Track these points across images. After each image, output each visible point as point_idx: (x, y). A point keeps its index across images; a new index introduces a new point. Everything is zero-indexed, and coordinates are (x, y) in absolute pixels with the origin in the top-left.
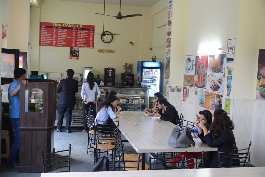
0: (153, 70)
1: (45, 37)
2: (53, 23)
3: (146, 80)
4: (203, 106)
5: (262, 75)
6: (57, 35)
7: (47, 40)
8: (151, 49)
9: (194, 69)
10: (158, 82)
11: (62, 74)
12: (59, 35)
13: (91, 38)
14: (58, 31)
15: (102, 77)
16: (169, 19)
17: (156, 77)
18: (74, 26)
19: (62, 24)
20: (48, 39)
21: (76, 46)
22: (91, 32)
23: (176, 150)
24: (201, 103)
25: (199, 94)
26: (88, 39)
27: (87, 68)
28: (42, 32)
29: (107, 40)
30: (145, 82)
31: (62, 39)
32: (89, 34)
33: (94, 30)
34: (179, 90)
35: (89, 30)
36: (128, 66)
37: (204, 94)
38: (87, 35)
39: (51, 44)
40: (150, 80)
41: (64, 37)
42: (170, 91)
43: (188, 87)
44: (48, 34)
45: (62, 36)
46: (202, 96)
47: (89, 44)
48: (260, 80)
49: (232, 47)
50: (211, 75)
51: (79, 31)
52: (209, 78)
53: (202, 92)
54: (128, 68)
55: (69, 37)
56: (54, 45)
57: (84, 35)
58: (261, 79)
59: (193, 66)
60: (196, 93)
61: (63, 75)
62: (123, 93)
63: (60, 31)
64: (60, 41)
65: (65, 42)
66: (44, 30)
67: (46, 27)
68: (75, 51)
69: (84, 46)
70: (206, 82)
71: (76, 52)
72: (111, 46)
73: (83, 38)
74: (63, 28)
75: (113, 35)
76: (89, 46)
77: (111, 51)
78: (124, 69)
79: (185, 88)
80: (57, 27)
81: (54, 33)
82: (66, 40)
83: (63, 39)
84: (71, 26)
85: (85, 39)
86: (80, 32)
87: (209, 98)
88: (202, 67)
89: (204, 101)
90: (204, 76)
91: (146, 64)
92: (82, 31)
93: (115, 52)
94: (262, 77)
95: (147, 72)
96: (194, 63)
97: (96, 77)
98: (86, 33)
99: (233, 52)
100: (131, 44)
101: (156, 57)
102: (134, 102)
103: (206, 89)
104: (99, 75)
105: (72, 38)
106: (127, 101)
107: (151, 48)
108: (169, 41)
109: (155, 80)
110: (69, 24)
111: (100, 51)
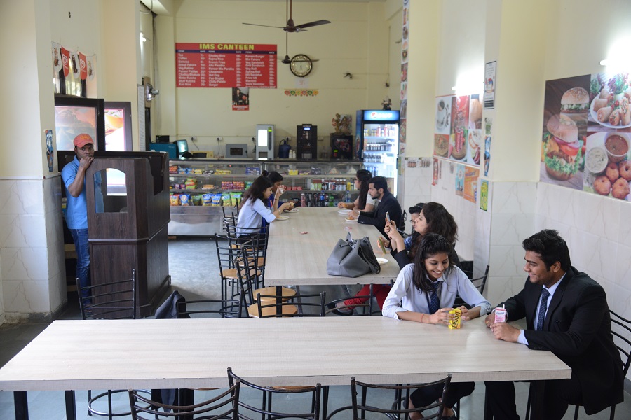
0: (386, 125)
1: (185, 70)
2: (198, 45)
3: (372, 145)
4: (461, 195)
5: (550, 133)
6: (207, 67)
7: (189, 76)
8: (387, 85)
9: (449, 122)
10: (394, 149)
11: (220, 138)
12: (212, 65)
13: (271, 69)
14: (209, 59)
15: (294, 143)
16: (405, 26)
17: (392, 140)
18: (238, 47)
19: (216, 45)
20: (191, 75)
21: (243, 84)
22: (271, 56)
23: (339, 281)
24: (459, 188)
25: (456, 170)
26: (265, 72)
27: (261, 126)
28: (179, 61)
29: (301, 72)
30: (370, 150)
31: (217, 74)
32: (266, 61)
33: (276, 53)
34: (426, 164)
35: (266, 53)
36: (341, 119)
37: (464, 171)
38: (263, 63)
39: (197, 84)
40: (379, 145)
41: (220, 69)
42: (406, 166)
43: (440, 159)
44: (191, 65)
45: (216, 67)
46: (460, 175)
47: (268, 80)
48: (546, 142)
49: (492, 78)
50: (474, 135)
51: (249, 56)
52: (471, 140)
53: (461, 167)
54: (341, 124)
55: (230, 69)
56: (203, 85)
57: (257, 63)
58: (548, 141)
59: (447, 118)
60: (452, 169)
61: (222, 141)
62: (317, 172)
63: (212, 58)
64: (214, 77)
65: (223, 79)
66: (183, 58)
67: (187, 51)
68: (241, 94)
69: (259, 84)
70: (467, 147)
71: (244, 97)
72: (309, 83)
73: (256, 69)
74: (217, 52)
75: (314, 63)
76: (267, 85)
77: (310, 93)
78: (334, 125)
79: (436, 161)
80: (207, 51)
81: (201, 62)
82: (225, 75)
83: (219, 72)
84: (233, 48)
85: (259, 72)
86: (250, 58)
87: (470, 179)
88: (461, 119)
89: (463, 184)
90: (464, 137)
91: (371, 116)
92: (253, 56)
93: (317, 93)
94: (549, 136)
95: (375, 131)
96: (450, 111)
97: (282, 143)
98: (262, 60)
99: (493, 88)
100: (348, 77)
101: (390, 100)
102: (337, 188)
103: (466, 161)
104: (288, 139)
105: (235, 70)
106: (323, 187)
107: (388, 82)
108: (404, 69)
109: (390, 145)
110: (228, 45)
111: (288, 93)
